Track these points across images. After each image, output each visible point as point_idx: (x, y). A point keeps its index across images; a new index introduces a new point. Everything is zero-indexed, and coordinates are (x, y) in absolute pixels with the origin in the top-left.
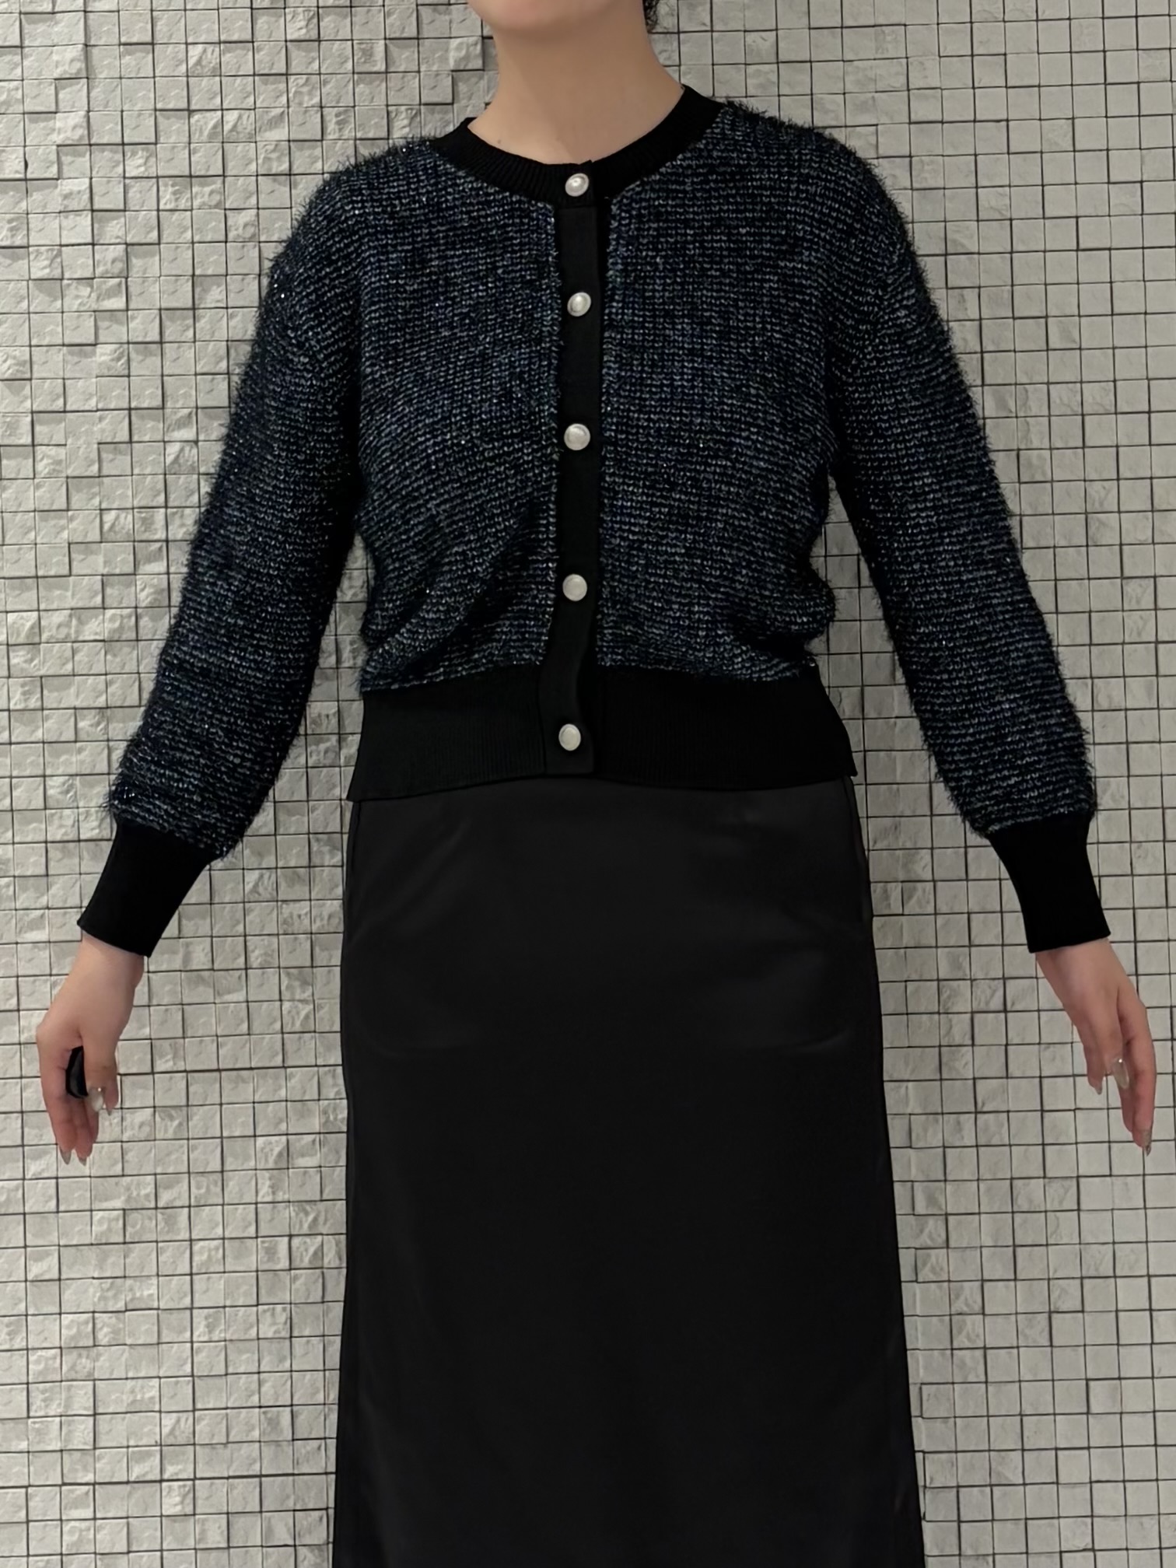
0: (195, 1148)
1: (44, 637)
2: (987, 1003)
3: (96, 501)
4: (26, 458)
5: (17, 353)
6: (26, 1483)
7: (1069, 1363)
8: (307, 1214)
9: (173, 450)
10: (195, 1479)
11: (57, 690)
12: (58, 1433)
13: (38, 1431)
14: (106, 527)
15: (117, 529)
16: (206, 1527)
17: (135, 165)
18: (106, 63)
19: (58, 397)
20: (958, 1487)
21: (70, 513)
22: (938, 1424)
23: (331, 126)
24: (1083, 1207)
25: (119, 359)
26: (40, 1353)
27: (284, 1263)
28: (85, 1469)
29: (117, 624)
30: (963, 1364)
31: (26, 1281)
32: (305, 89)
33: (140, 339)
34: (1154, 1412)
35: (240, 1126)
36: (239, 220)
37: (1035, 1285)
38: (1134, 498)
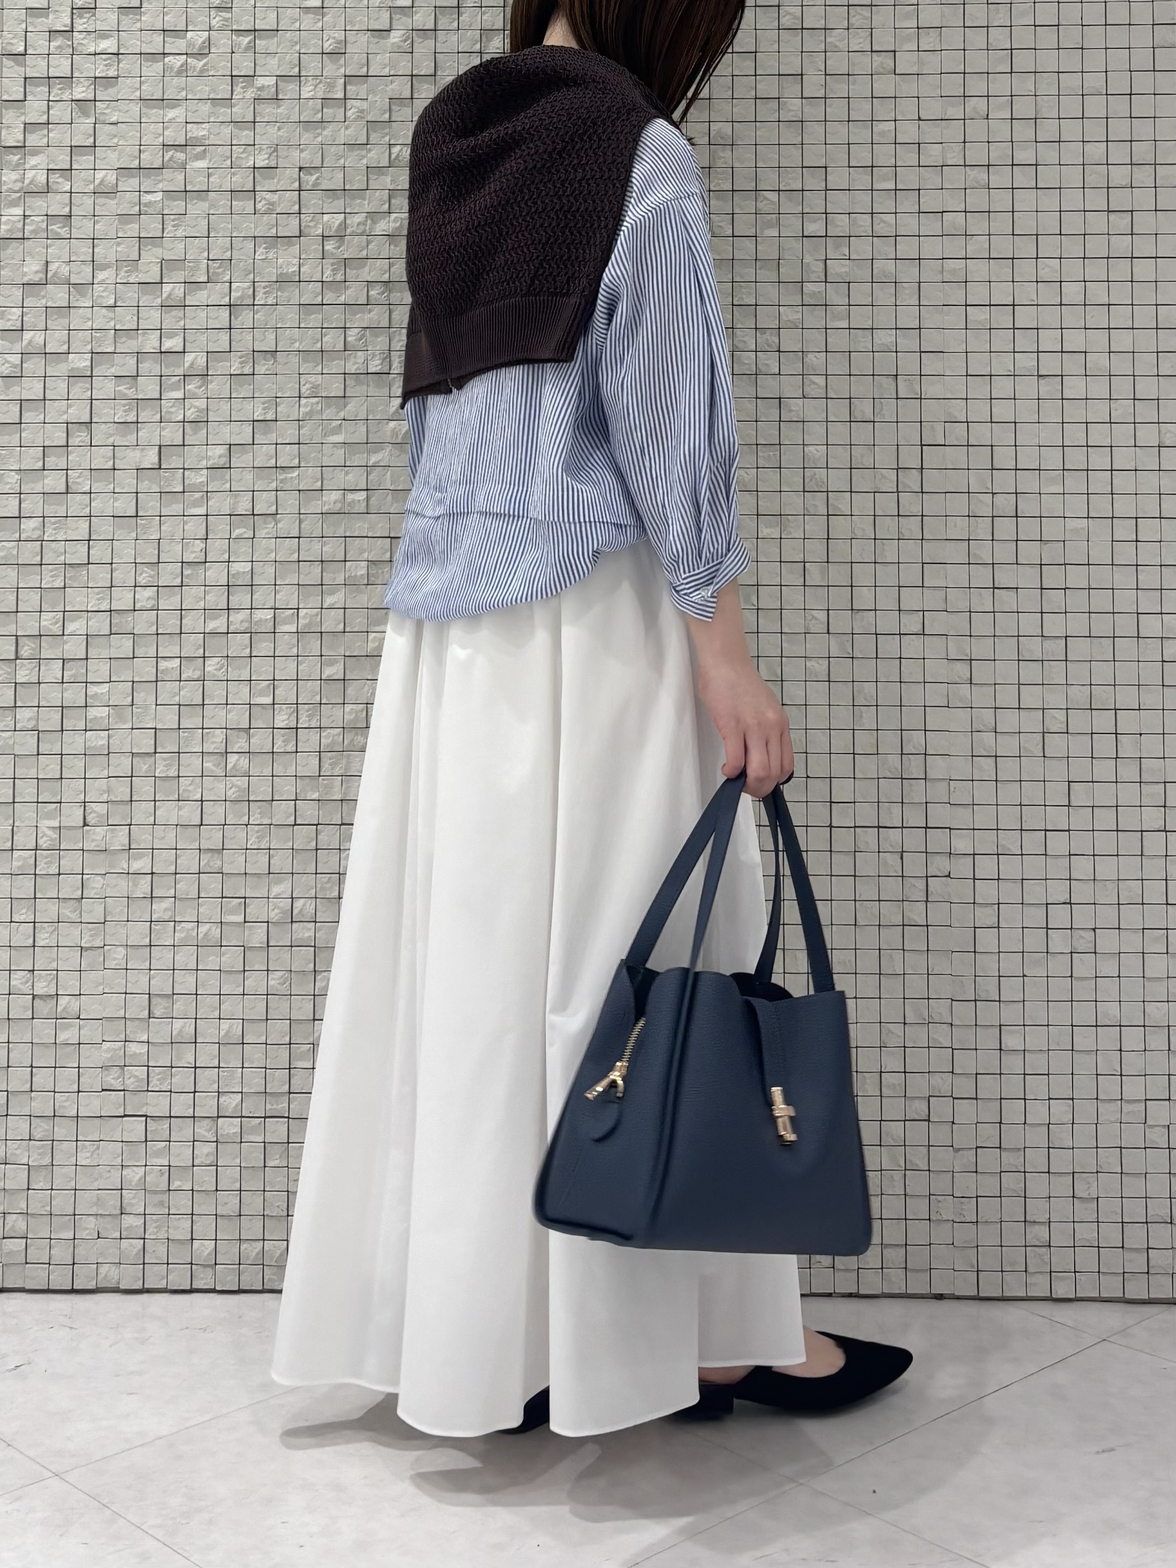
1: (349, 231)
2: (1004, 511)
3: (387, 139)
4: (339, 107)
5: (336, 35)
6: (316, 823)
7: (1057, 771)
11: (356, 269)
12: (340, 788)
13: (326, 787)
14: (393, 156)
15: (400, 158)
19: (363, 65)
20: (974, 854)
21: (368, 146)
22: (959, 809)
24: (1068, 659)
25: (405, 41)
26: (329, 730)
29: (398, 224)
30: (979, 767)
31: (321, 680)
33: (420, 28)
34: (1117, 806)
37: (1033, 713)
38: (1118, 154)
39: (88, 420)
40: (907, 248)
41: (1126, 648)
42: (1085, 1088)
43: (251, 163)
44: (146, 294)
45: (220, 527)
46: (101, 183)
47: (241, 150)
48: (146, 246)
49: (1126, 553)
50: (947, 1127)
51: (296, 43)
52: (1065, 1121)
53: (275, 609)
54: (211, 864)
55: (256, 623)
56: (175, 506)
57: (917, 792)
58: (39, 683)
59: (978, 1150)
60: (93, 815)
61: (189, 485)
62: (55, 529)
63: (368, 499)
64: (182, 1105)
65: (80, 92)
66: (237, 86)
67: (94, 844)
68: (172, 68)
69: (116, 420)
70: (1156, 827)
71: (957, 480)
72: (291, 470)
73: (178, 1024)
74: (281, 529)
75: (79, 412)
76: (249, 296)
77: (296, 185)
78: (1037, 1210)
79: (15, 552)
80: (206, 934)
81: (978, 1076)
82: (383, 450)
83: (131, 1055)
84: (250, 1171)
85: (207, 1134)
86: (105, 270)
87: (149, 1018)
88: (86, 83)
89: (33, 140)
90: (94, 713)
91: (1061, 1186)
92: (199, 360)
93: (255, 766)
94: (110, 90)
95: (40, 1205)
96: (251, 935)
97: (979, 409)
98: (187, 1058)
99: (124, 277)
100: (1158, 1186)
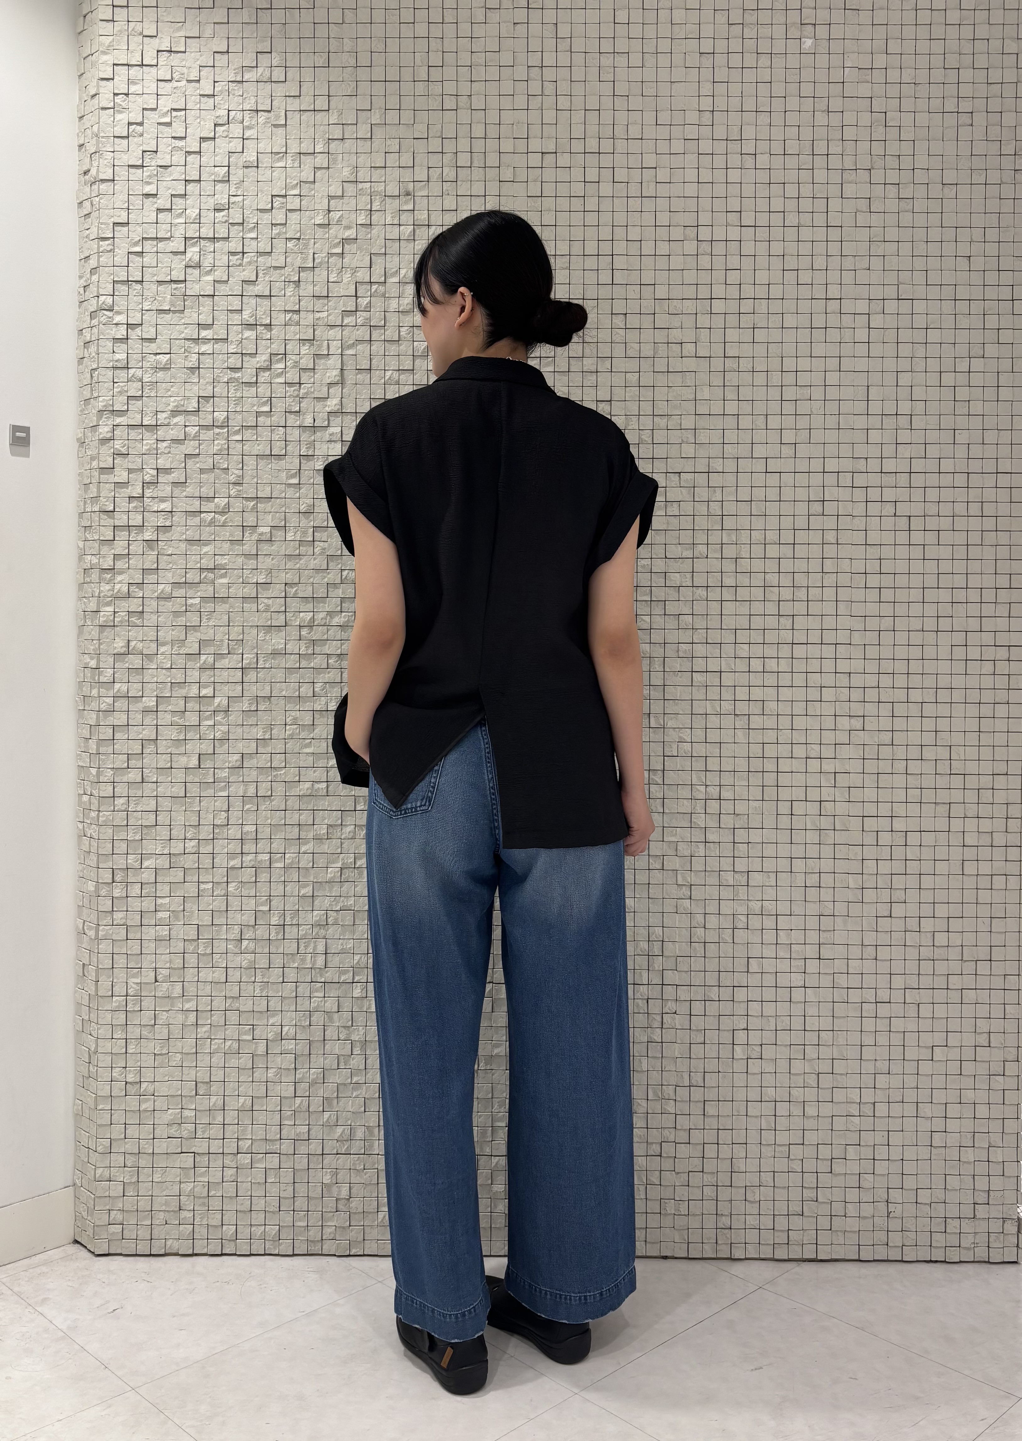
1: (315, 623)
2: (713, 796)
3: (340, 566)
4: (310, 546)
5: (308, 502)
6: (296, 981)
7: (741, 951)
11: (320, 646)
12: (310, 960)
13: (302, 959)
14: (343, 577)
15: (347, 578)
18: (350, 377)
20: (691, 1000)
21: (328, 571)
22: (683, 973)
24: (750, 885)
26: (303, 926)
28: (321, 976)
30: (695, 949)
31: (299, 896)
34: (777, 972)
37: (728, 917)
38: (786, 581)
39: (155, 738)
40: (657, 637)
41: (784, 879)
42: (753, 1137)
43: (255, 581)
44: (191, 661)
45: (237, 804)
46: (162, 591)
47: (248, 572)
48: (190, 631)
49: (784, 822)
50: (672, 1160)
51: (283, 506)
52: (742, 1156)
53: (271, 853)
54: (233, 1005)
55: (259, 862)
56: (209, 791)
57: (658, 963)
58: (127, 897)
59: (690, 1173)
60: (161, 976)
61: (218, 777)
62: (135, 804)
63: (327, 787)
64: (216, 1146)
65: (148, 535)
66: (246, 531)
67: (161, 993)
68: (205, 522)
69: (172, 738)
70: (800, 985)
71: (685, 778)
72: (280, 770)
73: (213, 1099)
74: (274, 805)
75: (149, 733)
76: (254, 663)
77: (283, 594)
78: (724, 1208)
79: (111, 818)
80: (230, 1047)
81: (691, 1130)
83: (185, 1118)
84: (257, 1185)
85: (230, 1163)
86: (164, 646)
87: (197, 1095)
88: (152, 530)
89: (120, 565)
90: (161, 915)
91: (738, 1194)
92: (223, 702)
93: (258, 947)
94: (167, 534)
95: (130, 1205)
96: (256, 1047)
97: (699, 734)
98: (220, 1119)
99: (176, 650)
100: (795, 1194)
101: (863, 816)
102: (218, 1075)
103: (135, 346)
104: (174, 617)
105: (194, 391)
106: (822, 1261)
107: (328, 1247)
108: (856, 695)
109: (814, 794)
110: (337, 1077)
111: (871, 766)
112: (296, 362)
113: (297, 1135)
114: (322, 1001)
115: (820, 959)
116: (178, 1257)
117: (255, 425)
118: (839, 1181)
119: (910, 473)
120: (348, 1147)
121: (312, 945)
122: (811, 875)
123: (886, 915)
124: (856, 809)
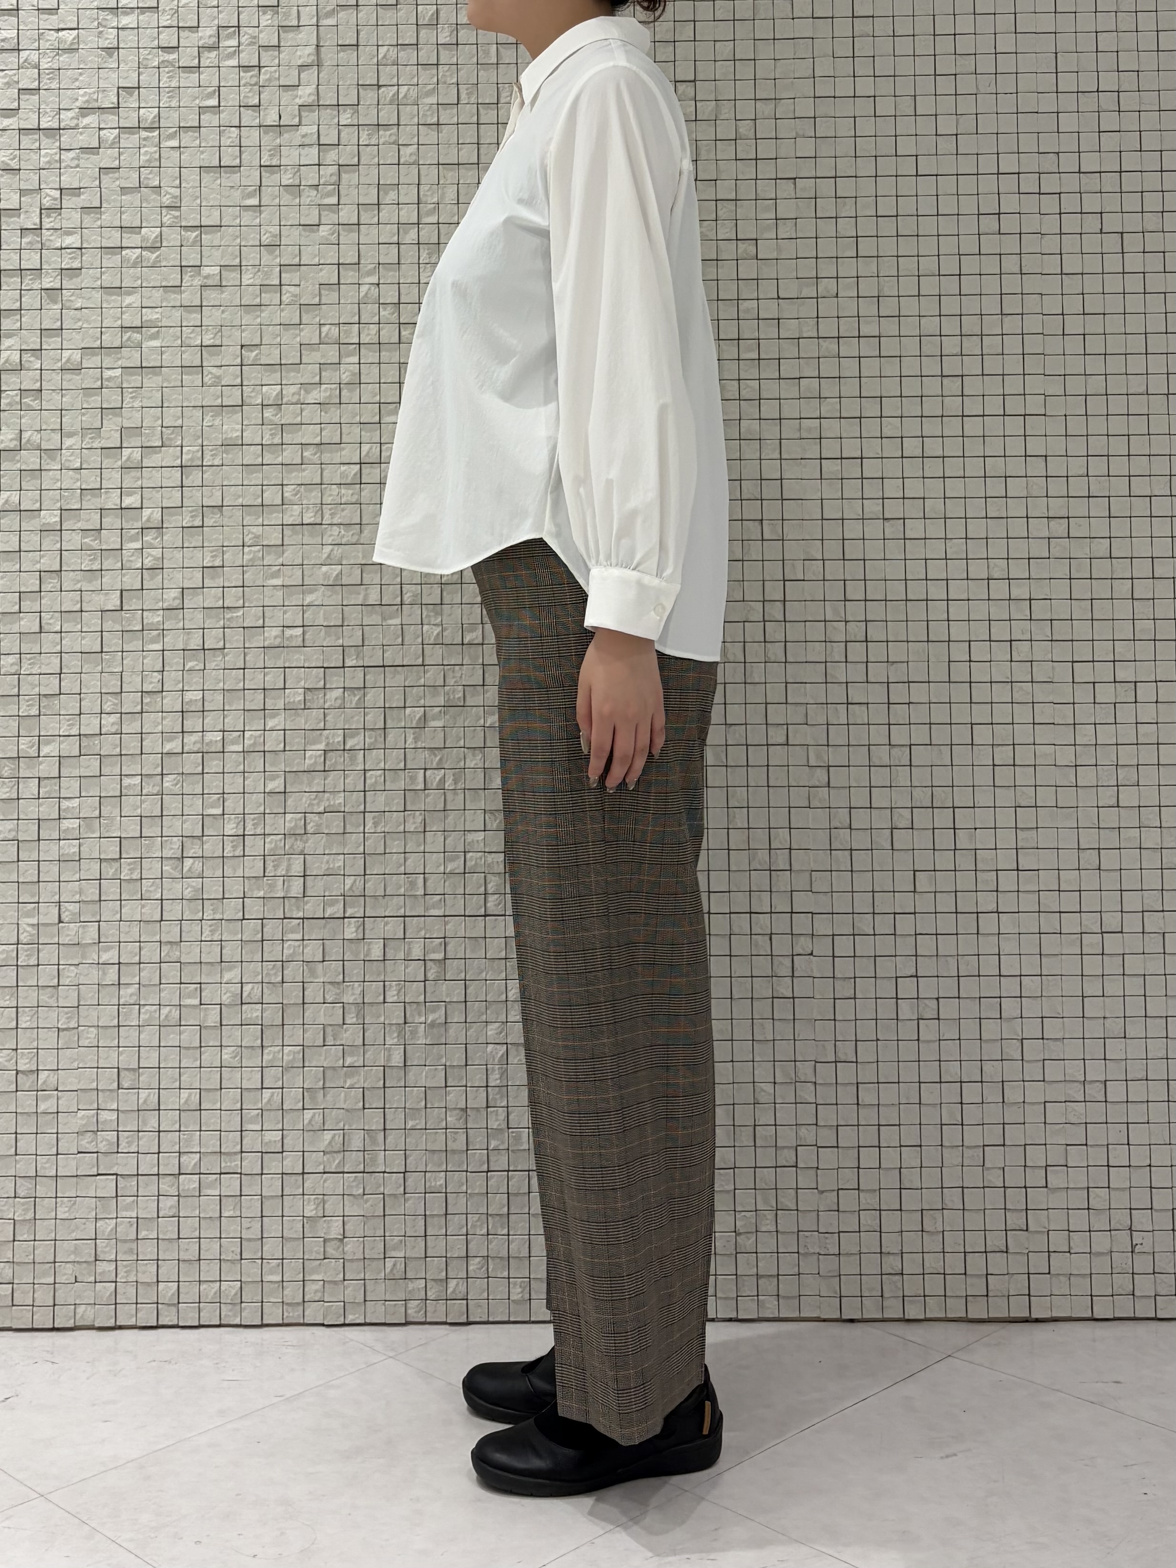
0: (368, 713)
1: (285, 400)
2: (855, 636)
3: (317, 319)
4: (276, 292)
5: (272, 230)
6: (262, 917)
7: (903, 861)
8: (436, 756)
9: (364, 289)
10: (364, 917)
11: (291, 433)
13: (270, 885)
14: (323, 335)
15: (330, 336)
16: (371, 946)
17: (346, 118)
18: (329, 56)
19: (296, 256)
20: (833, 935)
21: (302, 326)
22: (821, 895)
23: (463, 96)
24: (913, 764)
25: (333, 234)
26: (272, 837)
27: (421, 786)
28: (298, 909)
29: (328, 394)
30: (836, 859)
31: (264, 793)
32: (448, 74)
33: (346, 222)
34: (956, 892)
35: (397, 701)
36: (406, 152)
37: (883, 811)
38: (950, 326)
39: (58, 569)
40: (769, 410)
41: (962, 755)
42: (931, 1136)
43: (198, 342)
44: (108, 457)
45: (175, 660)
46: (68, 360)
47: (189, 331)
48: (107, 416)
49: (960, 672)
50: (812, 1172)
51: (237, 237)
52: (914, 1165)
53: (224, 731)
54: (171, 954)
55: (207, 744)
56: (135, 643)
57: (783, 881)
58: (18, 799)
59: (840, 1192)
60: (67, 913)
61: (147, 624)
62: (30, 664)
64: (147, 1165)
65: (48, 282)
66: (186, 274)
67: (68, 938)
68: (128, 262)
69: (83, 568)
70: (990, 909)
71: (815, 611)
72: (236, 610)
73: (143, 1094)
74: (229, 661)
75: (50, 562)
76: (198, 458)
77: (238, 361)
78: (891, 1243)
80: (167, 1016)
81: (839, 1128)
82: (316, 590)
83: (102, 1122)
84: (208, 1221)
85: (168, 1189)
86: (72, 436)
87: (119, 1088)
88: (54, 275)
89: (8, 324)
90: (67, 825)
91: (912, 1222)
92: (155, 514)
93: (207, 869)
94: (74, 279)
95: (24, 1254)
96: (206, 1015)
97: (833, 549)
98: (153, 1124)
99: (88, 443)
100: (995, 1221)
101: (1073, 662)
102: (150, 1058)
103: (29, 19)
104: (85, 395)
105: (111, 80)
106: (1037, 1321)
107: (313, 1313)
108: (1057, 487)
109: (1000, 631)
110: (323, 1058)
111: (1081, 589)
112: (255, 37)
113: (266, 1143)
114: (299, 946)
115: (1018, 870)
116: (94, 1332)
117: (197, 125)
118: (1058, 1200)
119: (1120, 172)
120: (339, 1163)
121: (284, 865)
122: (1000, 747)
123: (1111, 804)
124: (1062, 652)
